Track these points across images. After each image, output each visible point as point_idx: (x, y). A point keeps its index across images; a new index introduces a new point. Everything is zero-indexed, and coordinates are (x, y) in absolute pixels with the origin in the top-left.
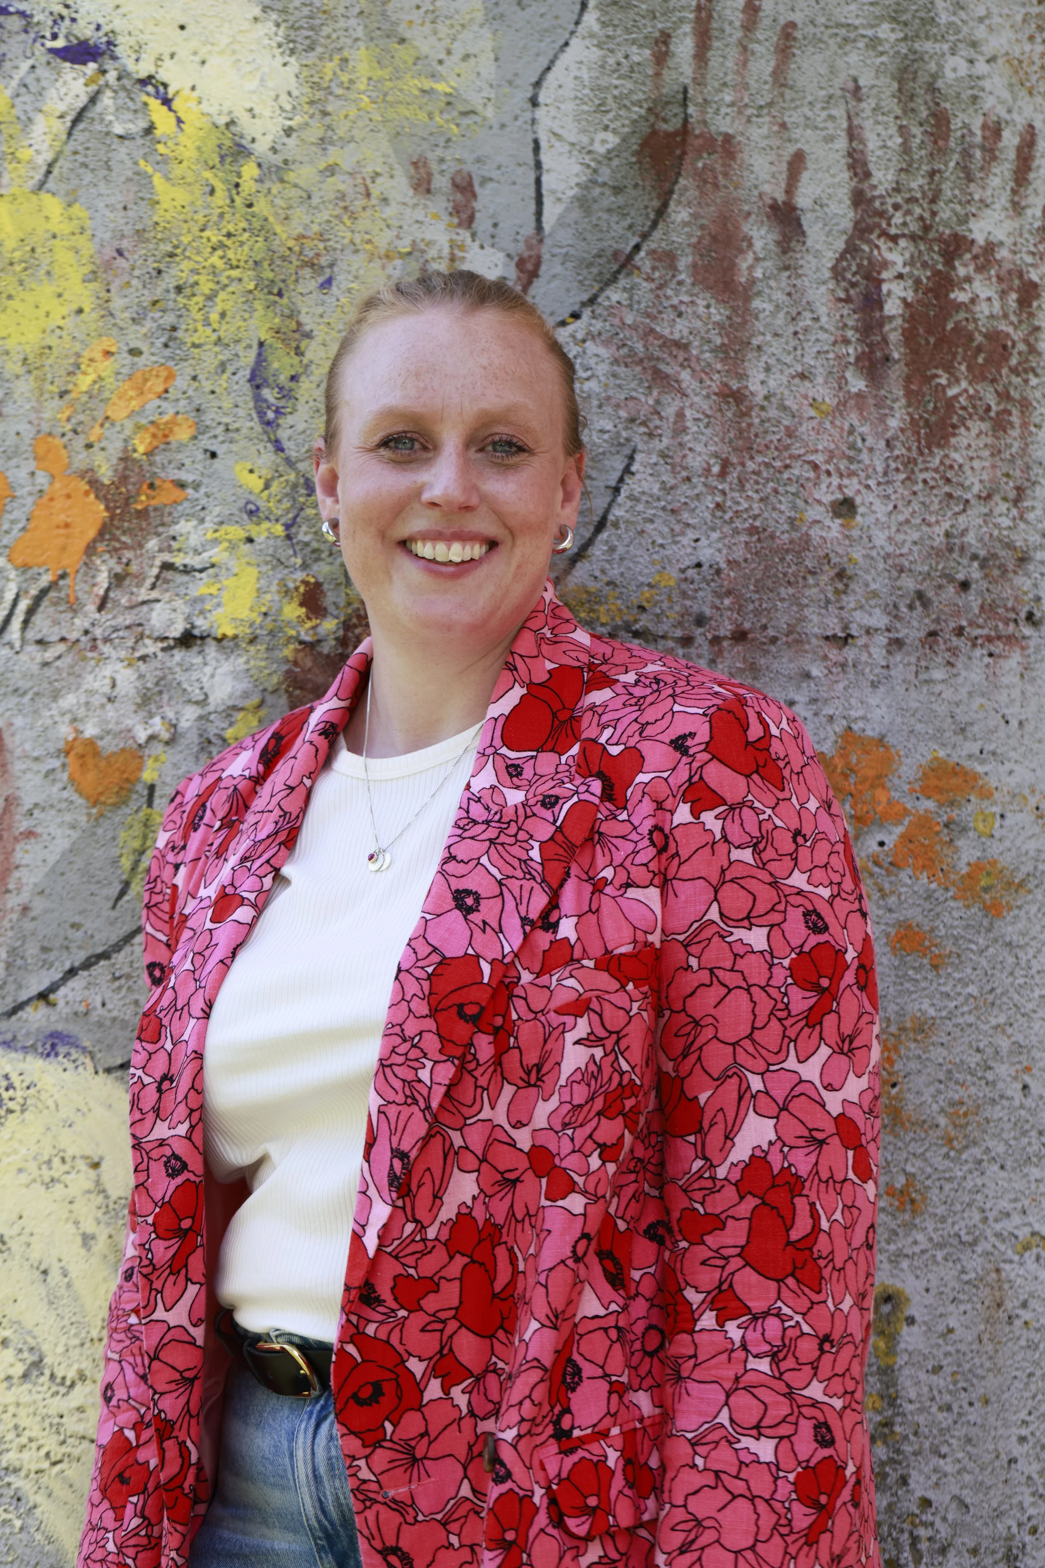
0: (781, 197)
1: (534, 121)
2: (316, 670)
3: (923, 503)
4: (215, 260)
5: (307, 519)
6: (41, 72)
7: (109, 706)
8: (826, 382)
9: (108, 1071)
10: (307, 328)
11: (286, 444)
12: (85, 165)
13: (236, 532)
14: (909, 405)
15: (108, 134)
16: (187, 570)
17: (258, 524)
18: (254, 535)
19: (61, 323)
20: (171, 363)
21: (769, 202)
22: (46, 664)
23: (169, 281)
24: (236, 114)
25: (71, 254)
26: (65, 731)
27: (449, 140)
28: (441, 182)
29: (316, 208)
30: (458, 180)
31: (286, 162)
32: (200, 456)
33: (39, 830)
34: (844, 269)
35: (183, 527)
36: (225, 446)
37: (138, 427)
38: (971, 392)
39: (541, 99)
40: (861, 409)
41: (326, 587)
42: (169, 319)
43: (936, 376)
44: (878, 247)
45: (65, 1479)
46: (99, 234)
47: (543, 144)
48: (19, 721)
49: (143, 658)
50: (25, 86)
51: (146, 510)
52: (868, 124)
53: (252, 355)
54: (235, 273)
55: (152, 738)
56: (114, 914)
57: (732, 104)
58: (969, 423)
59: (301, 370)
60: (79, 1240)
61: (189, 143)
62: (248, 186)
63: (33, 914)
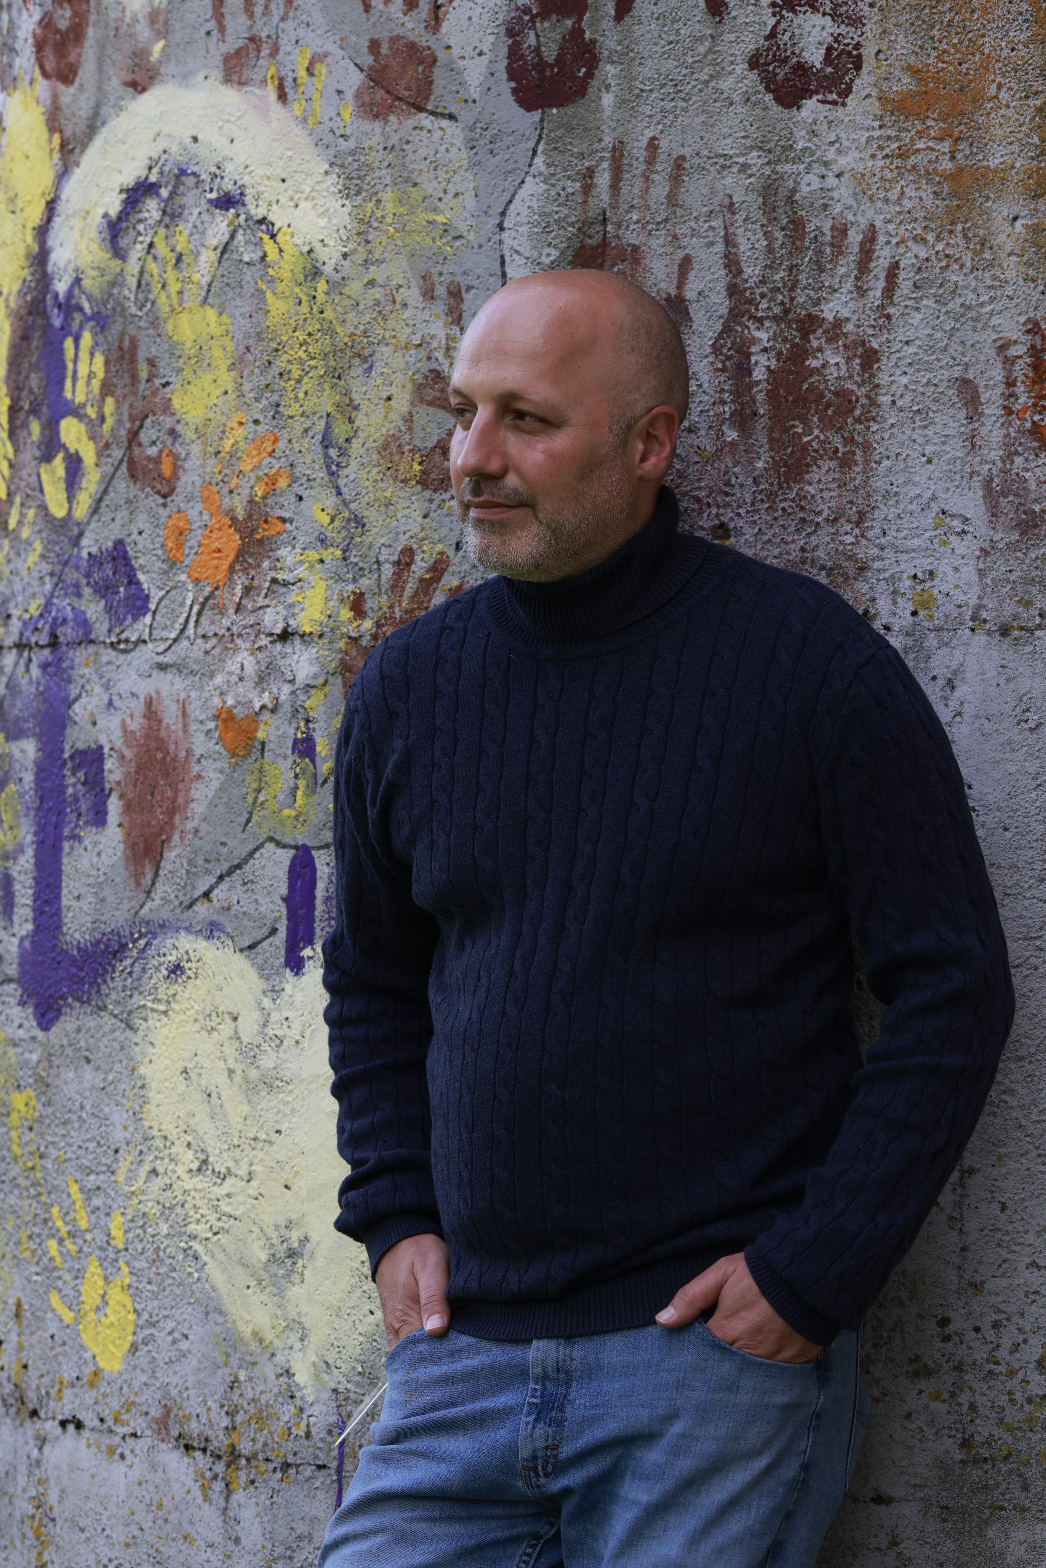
0: (673, 292)
1: (501, 242)
2: (358, 658)
3: (782, 526)
4: (301, 353)
5: (355, 546)
6: (205, 217)
7: (240, 684)
8: (707, 434)
9: (241, 950)
10: (356, 403)
11: (344, 490)
12: (228, 285)
13: (313, 555)
14: (771, 449)
15: (241, 261)
16: (285, 584)
17: (326, 549)
18: (324, 557)
19: (216, 401)
20: (276, 431)
21: (665, 296)
22: (207, 653)
23: (275, 370)
24: (314, 244)
25: (221, 351)
26: (216, 701)
27: (445, 259)
28: (441, 291)
29: (362, 313)
30: (452, 289)
31: (343, 278)
32: (293, 499)
33: (203, 774)
34: (722, 346)
35: (283, 552)
36: (307, 492)
37: (258, 478)
38: (822, 437)
39: (506, 225)
40: (733, 455)
41: (367, 596)
42: (275, 398)
43: (794, 426)
44: (748, 328)
45: (220, 1245)
46: (237, 336)
47: (507, 259)
48: (193, 694)
49: (260, 649)
50: (196, 227)
51: (262, 538)
52: (740, 231)
53: (323, 423)
54: (313, 363)
55: (263, 707)
56: (244, 836)
57: (638, 222)
58: (820, 463)
59: (352, 435)
60: (226, 1072)
61: (286, 266)
62: (321, 297)
63: (200, 835)
